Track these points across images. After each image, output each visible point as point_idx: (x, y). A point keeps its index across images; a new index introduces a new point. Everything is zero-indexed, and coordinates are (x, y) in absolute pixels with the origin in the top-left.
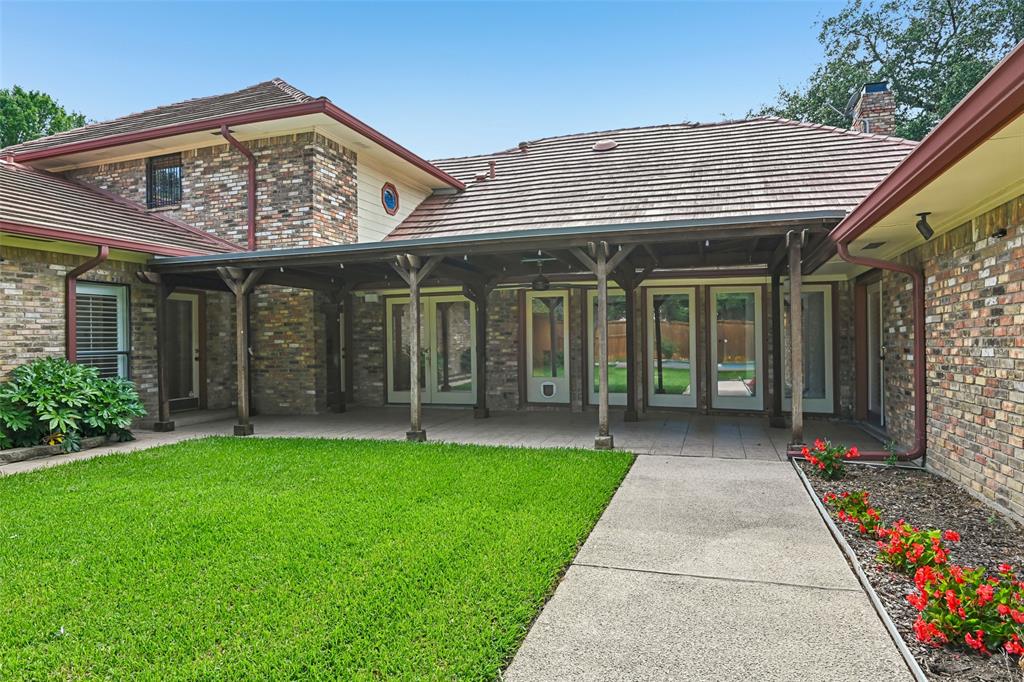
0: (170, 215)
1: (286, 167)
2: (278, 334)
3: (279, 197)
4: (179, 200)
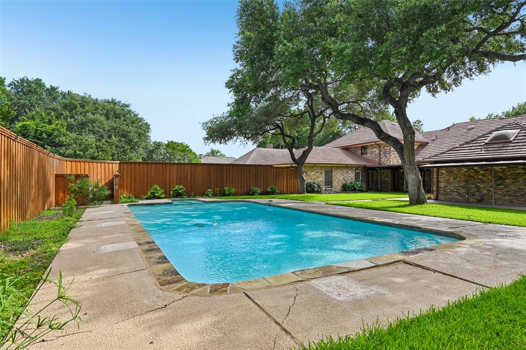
0: (365, 156)
1: (386, 148)
2: (384, 178)
3: (385, 153)
4: (366, 154)
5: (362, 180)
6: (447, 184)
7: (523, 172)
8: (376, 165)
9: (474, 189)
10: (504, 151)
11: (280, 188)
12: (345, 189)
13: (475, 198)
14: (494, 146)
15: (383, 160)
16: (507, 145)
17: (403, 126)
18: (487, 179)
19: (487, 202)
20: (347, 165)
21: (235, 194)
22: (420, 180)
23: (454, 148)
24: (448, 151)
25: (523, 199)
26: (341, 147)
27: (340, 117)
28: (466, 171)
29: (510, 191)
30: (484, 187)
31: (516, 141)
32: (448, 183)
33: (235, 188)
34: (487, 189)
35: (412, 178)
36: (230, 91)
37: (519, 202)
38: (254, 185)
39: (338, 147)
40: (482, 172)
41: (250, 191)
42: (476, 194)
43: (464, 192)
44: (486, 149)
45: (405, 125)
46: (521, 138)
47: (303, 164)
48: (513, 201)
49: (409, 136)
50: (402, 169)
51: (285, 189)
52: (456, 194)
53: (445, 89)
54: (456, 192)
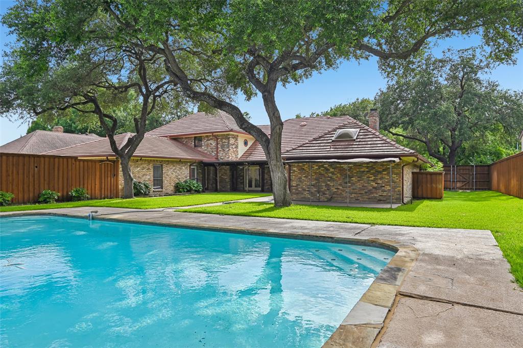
0: (199, 149)
2: (222, 175)
4: (201, 146)
5: (197, 179)
6: (298, 183)
7: (367, 170)
8: (213, 160)
9: (324, 188)
10: (351, 149)
11: (90, 191)
12: (179, 189)
13: (326, 197)
14: (341, 144)
15: (220, 154)
16: (352, 143)
17: (272, 115)
18: (336, 177)
19: (336, 200)
20: (181, 159)
21: (13, 202)
22: (286, 178)
23: (304, 144)
24: (299, 147)
25: (367, 197)
26: (170, 136)
27: (192, 96)
28: (317, 169)
29: (356, 189)
30: (333, 186)
31: (358, 140)
32: (300, 181)
33: (12, 192)
34: (336, 187)
35: (277, 176)
36: (12, 32)
37: (363, 200)
38: (46, 186)
39: (166, 137)
40: (331, 170)
41: (39, 197)
42: (326, 193)
43: (315, 191)
44: (335, 147)
45: (274, 114)
46: (361, 137)
47: (130, 157)
48: (359, 198)
49: (278, 127)
50: (267, 164)
51: (97, 192)
52: (307, 193)
53: (296, 80)
54: (308, 191)
